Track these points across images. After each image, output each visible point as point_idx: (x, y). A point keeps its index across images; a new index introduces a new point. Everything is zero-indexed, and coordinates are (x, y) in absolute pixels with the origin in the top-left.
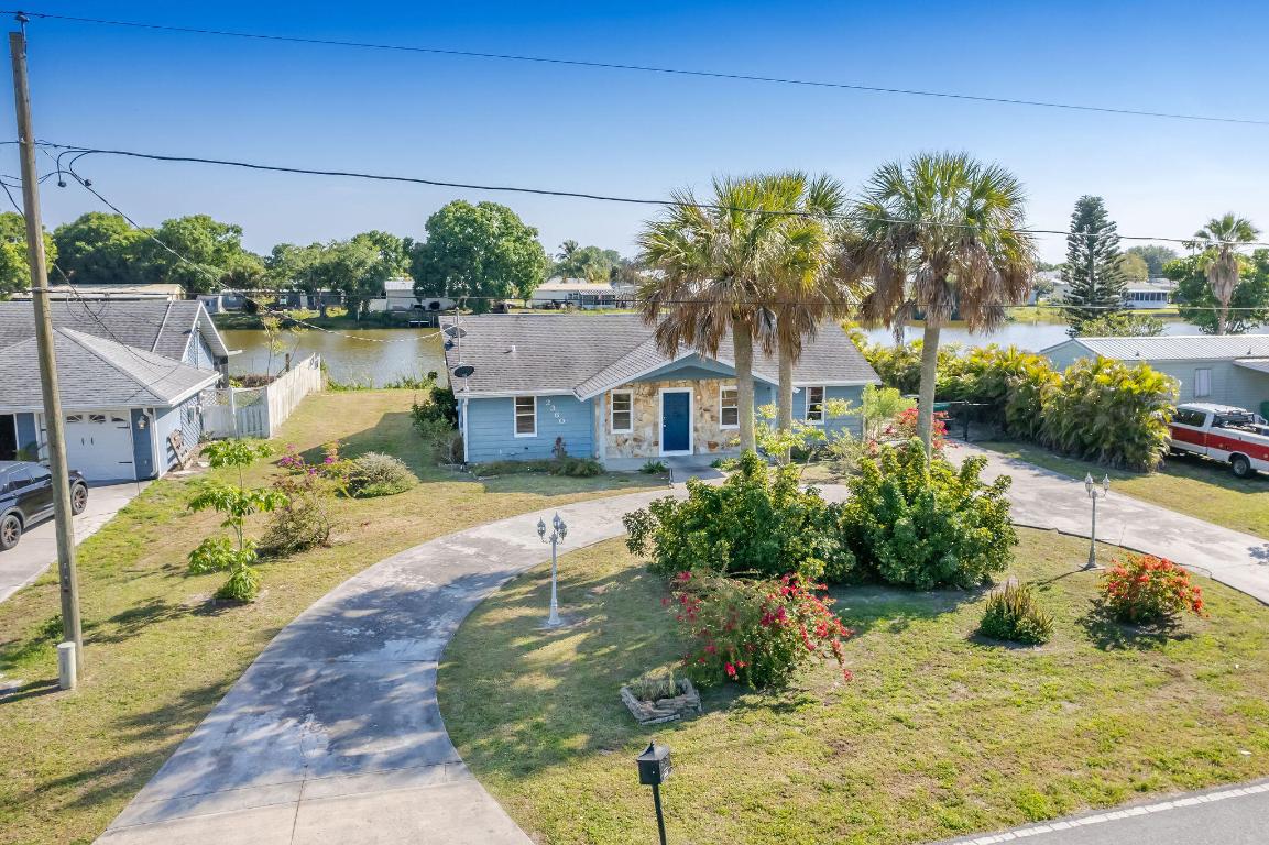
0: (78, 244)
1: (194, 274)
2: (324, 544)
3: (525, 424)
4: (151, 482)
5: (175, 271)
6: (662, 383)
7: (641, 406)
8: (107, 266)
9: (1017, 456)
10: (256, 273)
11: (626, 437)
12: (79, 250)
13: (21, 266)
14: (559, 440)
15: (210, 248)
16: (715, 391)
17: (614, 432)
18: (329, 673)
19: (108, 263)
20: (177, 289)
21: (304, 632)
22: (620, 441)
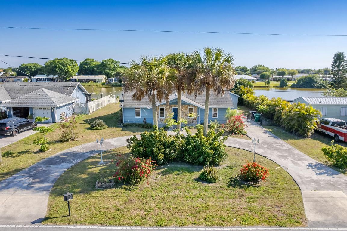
0: (84, 66)
1: (108, 73)
2: (73, 140)
3: (138, 115)
4: (54, 123)
5: (104, 72)
6: (173, 105)
7: (167, 111)
8: (90, 71)
9: (271, 130)
10: (121, 73)
11: (163, 119)
12: (84, 67)
13: (71, 71)
14: (145, 119)
15: (112, 66)
16: (187, 108)
17: (160, 117)
18: (45, 169)
19: (90, 70)
20: (104, 77)
21: (48, 159)
22: (161, 120)
